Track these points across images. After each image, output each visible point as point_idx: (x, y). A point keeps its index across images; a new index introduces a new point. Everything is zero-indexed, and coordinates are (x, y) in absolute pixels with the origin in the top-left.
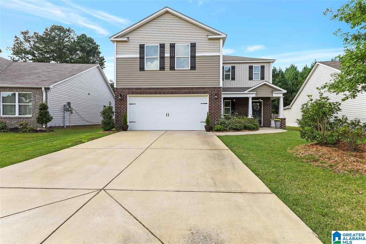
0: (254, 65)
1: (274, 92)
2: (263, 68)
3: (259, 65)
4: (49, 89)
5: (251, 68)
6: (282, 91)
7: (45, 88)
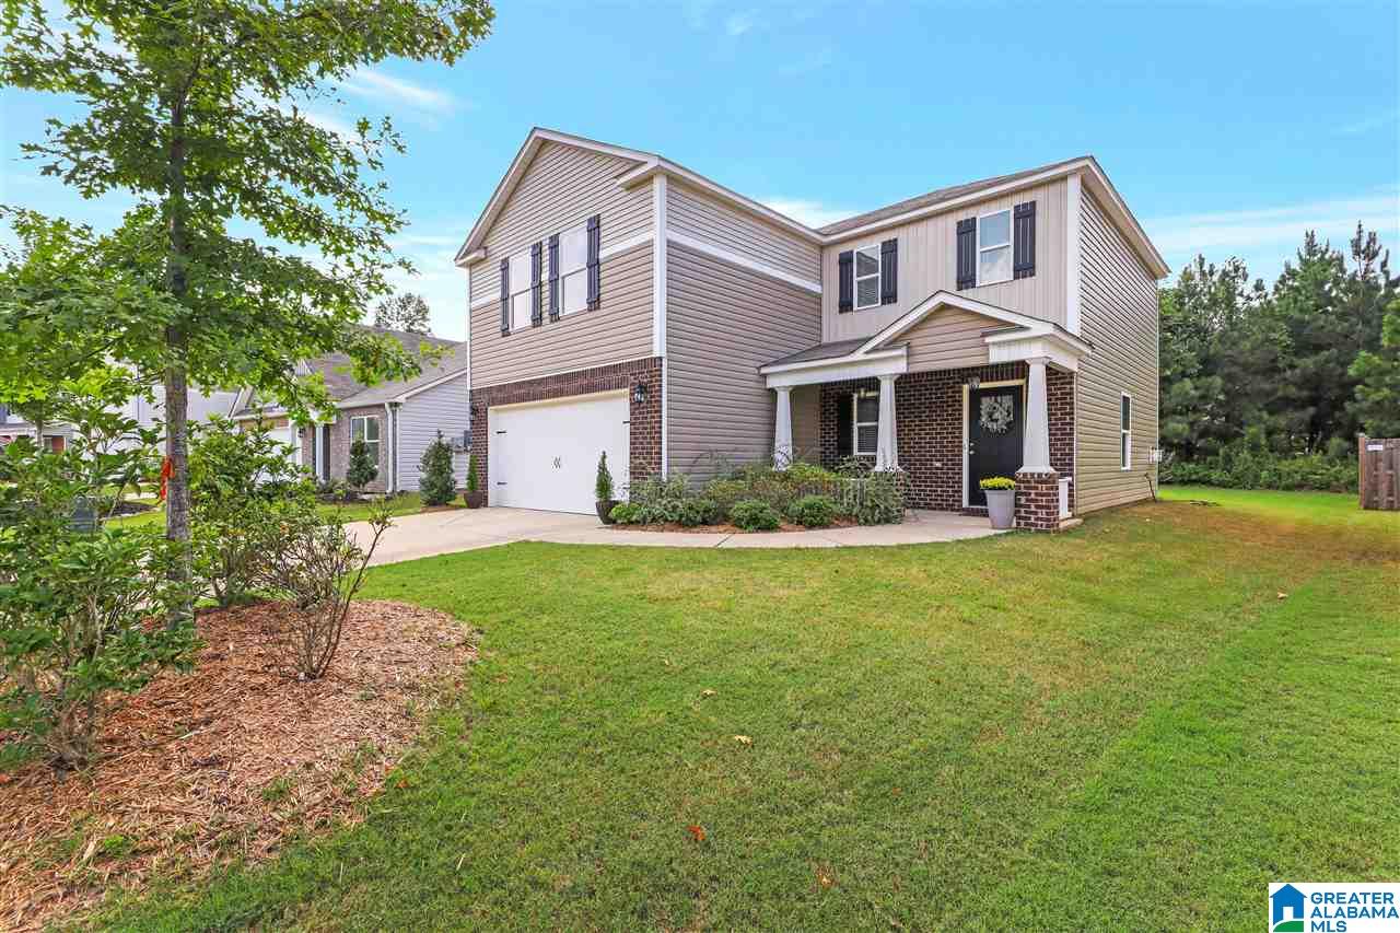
0: (980, 214)
1: (988, 340)
2: (1026, 215)
3: (1008, 207)
4: (396, 404)
5: (966, 230)
6: (1027, 329)
7: (391, 405)
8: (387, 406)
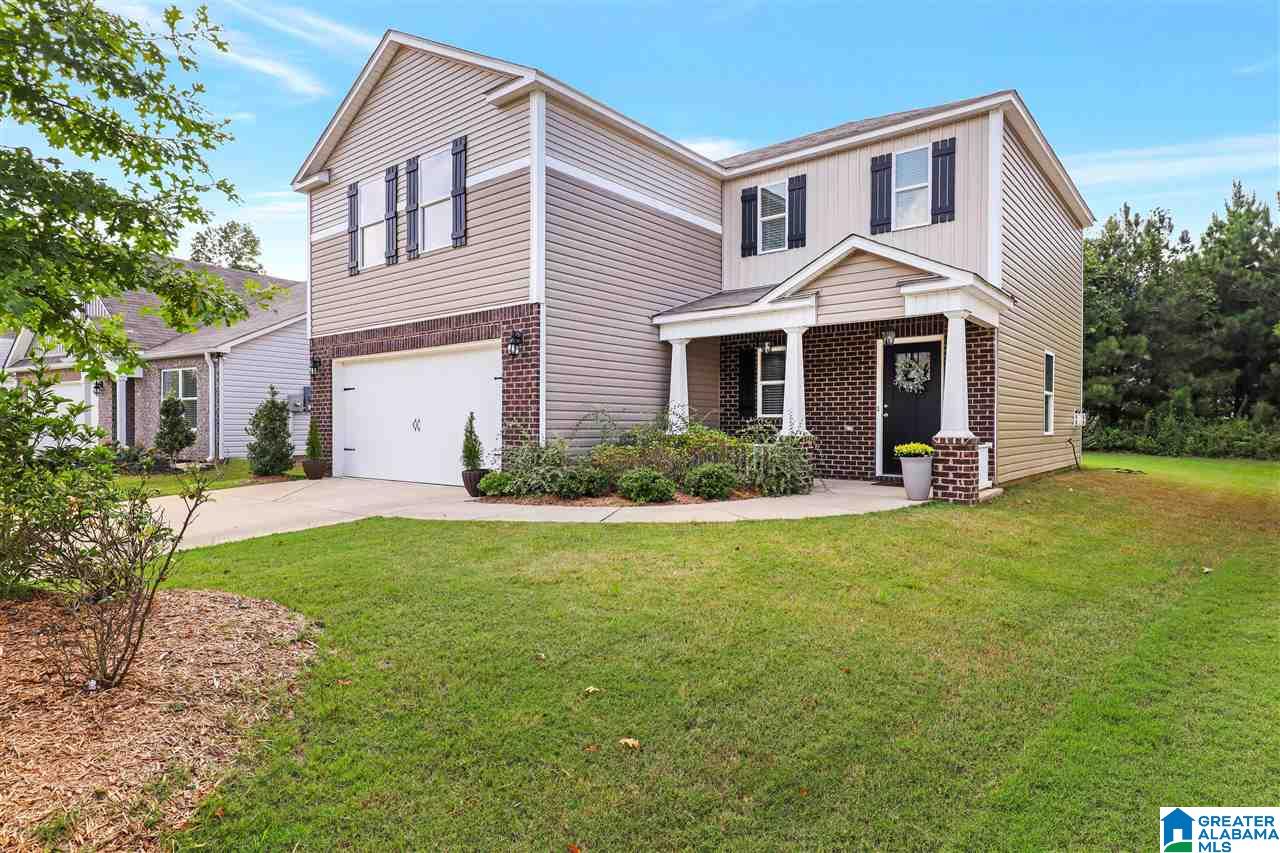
0: (896, 150)
1: (904, 290)
2: (945, 153)
3: (926, 143)
4: (219, 355)
5: (881, 168)
6: (945, 278)
7: (213, 355)
8: (207, 357)
